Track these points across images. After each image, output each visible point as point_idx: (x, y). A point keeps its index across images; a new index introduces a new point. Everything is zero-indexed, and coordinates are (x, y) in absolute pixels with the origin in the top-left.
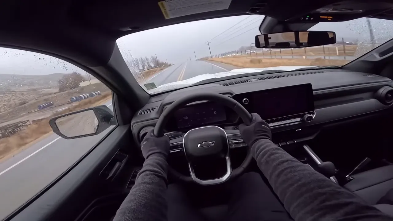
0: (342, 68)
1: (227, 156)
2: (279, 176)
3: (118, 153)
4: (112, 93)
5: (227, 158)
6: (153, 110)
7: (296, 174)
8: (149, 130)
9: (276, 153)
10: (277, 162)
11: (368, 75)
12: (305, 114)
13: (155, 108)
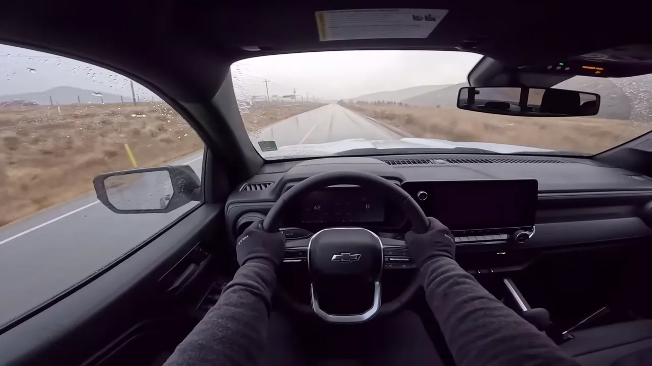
0: (591, 158)
1: (377, 281)
2: (463, 319)
3: (196, 249)
4: (206, 148)
5: (377, 283)
6: (266, 187)
7: (493, 320)
8: (256, 218)
9: (464, 283)
10: (465, 297)
11: (635, 176)
12: (518, 229)
13: (269, 184)
